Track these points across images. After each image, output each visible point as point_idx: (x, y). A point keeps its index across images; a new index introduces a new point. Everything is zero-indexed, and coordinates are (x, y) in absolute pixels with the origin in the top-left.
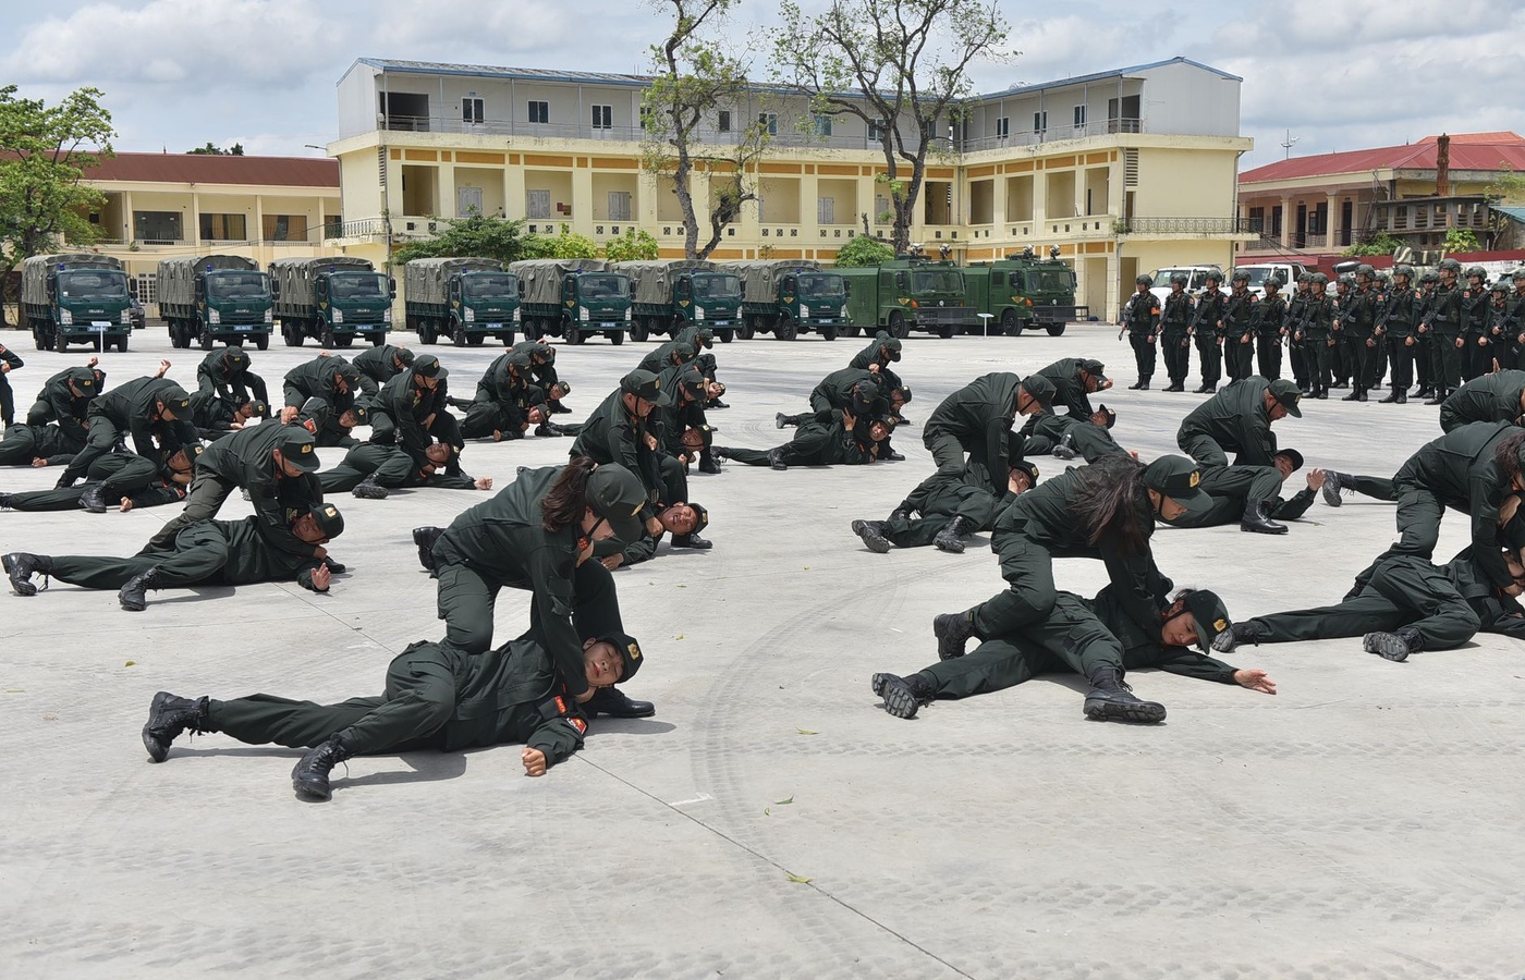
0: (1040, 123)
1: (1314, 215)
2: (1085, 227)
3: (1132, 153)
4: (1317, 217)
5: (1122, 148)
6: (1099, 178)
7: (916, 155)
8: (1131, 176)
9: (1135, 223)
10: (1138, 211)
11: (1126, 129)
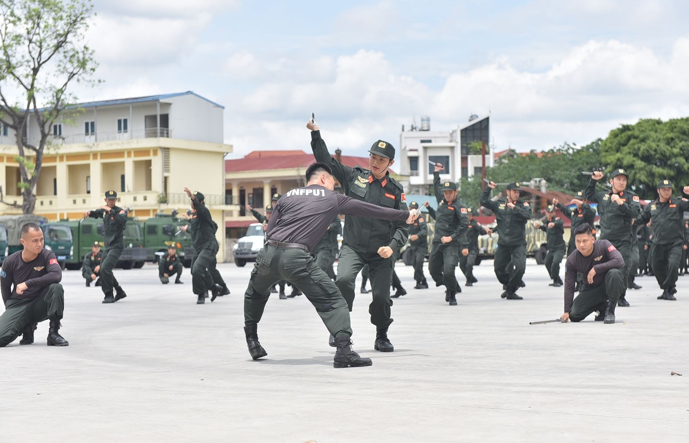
0: (90, 128)
1: (251, 196)
2: (135, 199)
3: (166, 150)
4: (253, 197)
5: (161, 148)
6: (145, 167)
7: (38, 148)
8: (166, 166)
9: (170, 198)
10: (171, 189)
11: (162, 135)
